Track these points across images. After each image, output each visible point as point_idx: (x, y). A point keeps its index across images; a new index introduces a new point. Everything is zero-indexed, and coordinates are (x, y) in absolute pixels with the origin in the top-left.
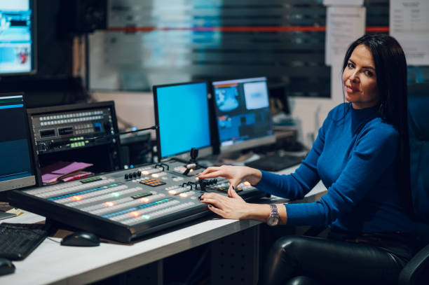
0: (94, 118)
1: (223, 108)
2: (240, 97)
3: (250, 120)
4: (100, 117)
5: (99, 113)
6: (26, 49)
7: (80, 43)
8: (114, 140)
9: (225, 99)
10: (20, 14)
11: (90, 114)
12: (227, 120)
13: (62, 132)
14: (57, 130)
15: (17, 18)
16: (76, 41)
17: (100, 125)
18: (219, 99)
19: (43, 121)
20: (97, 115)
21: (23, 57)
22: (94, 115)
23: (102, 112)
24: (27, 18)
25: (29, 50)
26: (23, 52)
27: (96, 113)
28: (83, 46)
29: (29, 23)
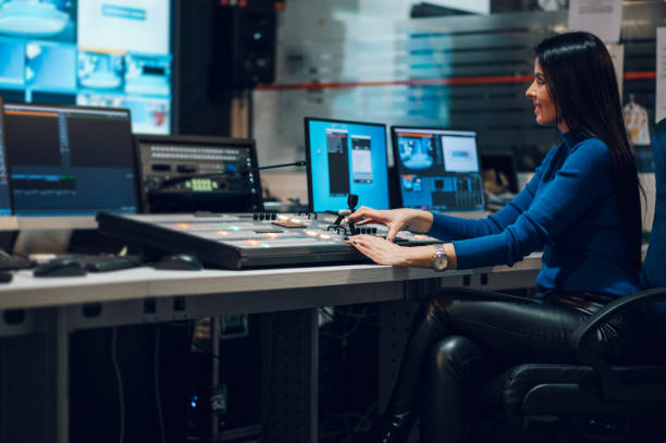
0: (226, 158)
1: (408, 164)
2: (436, 152)
3: (450, 186)
4: (234, 158)
5: (233, 152)
6: (163, 107)
7: (241, 106)
8: (253, 190)
9: (413, 152)
10: (156, 59)
11: (220, 151)
12: (414, 181)
13: (181, 169)
14: (174, 166)
15: (152, 64)
16: (236, 103)
17: (233, 168)
18: (403, 151)
19: (157, 152)
20: (231, 155)
21: (159, 117)
22: (227, 155)
23: (237, 152)
24: (165, 64)
25: (167, 108)
26: (159, 109)
27: (229, 152)
28: (245, 112)
29: (168, 71)
